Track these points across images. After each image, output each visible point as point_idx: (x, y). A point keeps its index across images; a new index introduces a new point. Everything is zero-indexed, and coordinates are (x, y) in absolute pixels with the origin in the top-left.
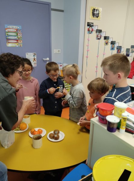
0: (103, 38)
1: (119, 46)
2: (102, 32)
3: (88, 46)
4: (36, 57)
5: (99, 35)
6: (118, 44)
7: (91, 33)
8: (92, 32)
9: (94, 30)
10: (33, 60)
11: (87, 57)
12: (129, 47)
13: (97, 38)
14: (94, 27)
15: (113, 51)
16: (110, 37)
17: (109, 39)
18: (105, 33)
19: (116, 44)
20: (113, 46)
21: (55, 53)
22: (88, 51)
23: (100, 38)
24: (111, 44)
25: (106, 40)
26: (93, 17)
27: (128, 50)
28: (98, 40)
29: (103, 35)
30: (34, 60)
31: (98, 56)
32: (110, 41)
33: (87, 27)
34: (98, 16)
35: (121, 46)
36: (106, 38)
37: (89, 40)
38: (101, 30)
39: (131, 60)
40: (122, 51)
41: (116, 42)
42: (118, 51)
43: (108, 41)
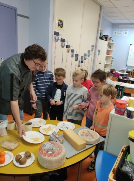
0: (65, 46)
1: (77, 54)
2: (65, 41)
3: (55, 53)
5: (63, 44)
6: (76, 52)
7: (57, 42)
8: (58, 40)
11: (54, 63)
12: (83, 55)
13: (62, 47)
15: (73, 58)
16: (70, 46)
17: (69, 48)
20: (73, 53)
22: (55, 57)
23: (64, 46)
24: (71, 52)
26: (59, 27)
27: (82, 57)
29: (66, 43)
31: (62, 63)
32: (71, 49)
33: (54, 36)
34: (62, 27)
36: (68, 46)
37: (56, 47)
38: (64, 39)
39: (84, 66)
40: (79, 58)
41: (75, 50)
42: (76, 58)
43: (69, 50)
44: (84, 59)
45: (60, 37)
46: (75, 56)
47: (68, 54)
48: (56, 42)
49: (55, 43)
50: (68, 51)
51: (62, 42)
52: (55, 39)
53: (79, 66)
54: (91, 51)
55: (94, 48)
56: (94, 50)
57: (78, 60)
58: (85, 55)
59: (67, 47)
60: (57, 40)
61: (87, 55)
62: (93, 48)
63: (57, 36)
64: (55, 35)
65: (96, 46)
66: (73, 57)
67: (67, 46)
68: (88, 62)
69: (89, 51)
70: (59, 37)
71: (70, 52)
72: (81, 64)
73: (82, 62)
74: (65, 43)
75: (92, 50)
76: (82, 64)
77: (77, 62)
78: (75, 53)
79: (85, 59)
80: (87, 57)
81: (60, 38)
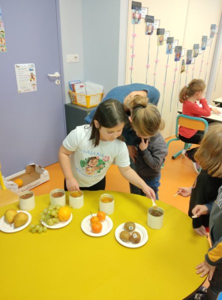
0: (155, 32)
1: (179, 45)
2: (155, 21)
3: (132, 47)
4: (34, 72)
5: (150, 27)
6: (177, 41)
9: (142, 16)
10: (29, 79)
11: (132, 69)
12: (191, 48)
13: (147, 33)
14: (142, 11)
15: (170, 55)
16: (165, 30)
18: (158, 22)
19: (174, 43)
20: (170, 46)
21: (68, 61)
22: (133, 56)
24: (167, 43)
25: (160, 36)
27: (189, 53)
28: (149, 36)
29: (156, 26)
30: (32, 78)
31: (148, 67)
32: (166, 36)
33: (131, 11)
35: (181, 47)
36: (159, 32)
37: (134, 36)
38: (153, 17)
39: (193, 69)
40: (184, 53)
41: (174, 39)
42: (176, 56)
43: (163, 37)
44: (192, 55)
45: (144, 13)
46: (175, 51)
47: (160, 47)
48: (136, 25)
49: (132, 26)
50: (161, 42)
51: (148, 23)
52: (134, 18)
53: (182, 71)
54: (208, 37)
55: (216, 31)
56: (215, 36)
57: (181, 59)
58: (196, 47)
59: (158, 34)
60: (136, 20)
61: (200, 46)
62: (213, 30)
63: (137, 10)
64: (132, 8)
65: (219, 27)
66: (171, 53)
67: (158, 30)
68: (202, 61)
69: (204, 39)
70: (141, 12)
72: (186, 66)
73: (189, 62)
74: (154, 26)
75: (212, 35)
76: (189, 65)
77: (179, 63)
78: (175, 45)
79: (196, 56)
80: (200, 51)
81: (143, 16)
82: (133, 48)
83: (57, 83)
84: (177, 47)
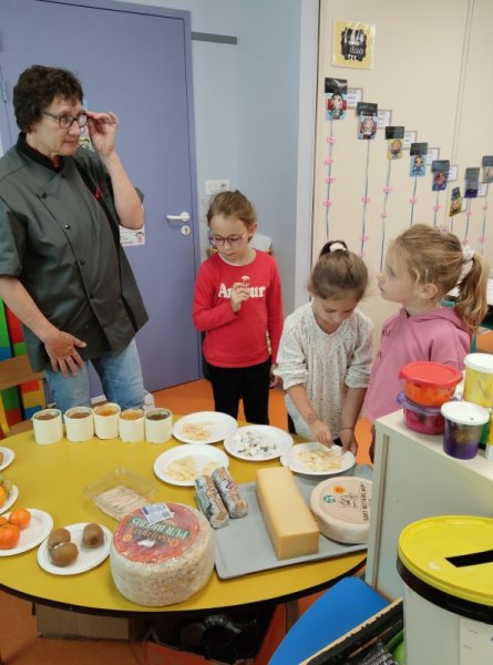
0: (381, 133)
1: (442, 158)
2: (379, 113)
3: (329, 163)
6: (435, 151)
7: (338, 118)
8: (341, 112)
9: (349, 105)
11: (328, 205)
12: (477, 163)
13: (362, 135)
14: (348, 95)
16: (406, 129)
18: (388, 114)
19: (429, 155)
20: (419, 160)
21: (208, 193)
22: (330, 181)
23: (373, 133)
24: (412, 154)
25: (392, 141)
26: (347, 58)
29: (383, 122)
31: (366, 201)
32: (407, 142)
33: (324, 97)
34: (364, 55)
35: (448, 161)
36: (391, 133)
38: (375, 106)
39: (485, 209)
40: (457, 179)
41: (429, 146)
42: (437, 178)
43: (401, 145)
45: (353, 99)
51: (363, 118)
52: (330, 107)
53: (455, 211)
57: (450, 187)
58: (490, 161)
59: (388, 137)
63: (337, 94)
64: (326, 91)
66: (423, 174)
67: (389, 129)
70: (346, 97)
71: (406, 154)
72: (464, 201)
73: (471, 193)
77: (446, 194)
78: (430, 158)
81: (352, 104)
82: (330, 165)
83: (183, 232)
84: (438, 162)
